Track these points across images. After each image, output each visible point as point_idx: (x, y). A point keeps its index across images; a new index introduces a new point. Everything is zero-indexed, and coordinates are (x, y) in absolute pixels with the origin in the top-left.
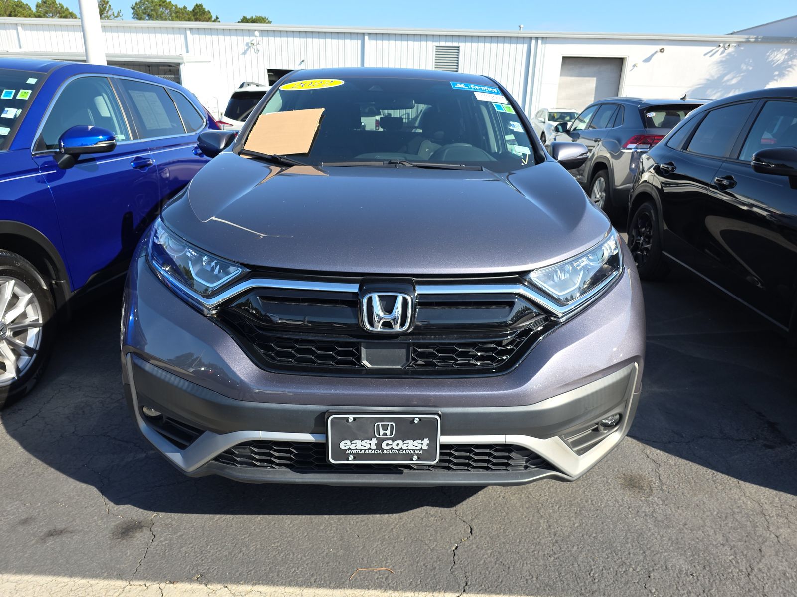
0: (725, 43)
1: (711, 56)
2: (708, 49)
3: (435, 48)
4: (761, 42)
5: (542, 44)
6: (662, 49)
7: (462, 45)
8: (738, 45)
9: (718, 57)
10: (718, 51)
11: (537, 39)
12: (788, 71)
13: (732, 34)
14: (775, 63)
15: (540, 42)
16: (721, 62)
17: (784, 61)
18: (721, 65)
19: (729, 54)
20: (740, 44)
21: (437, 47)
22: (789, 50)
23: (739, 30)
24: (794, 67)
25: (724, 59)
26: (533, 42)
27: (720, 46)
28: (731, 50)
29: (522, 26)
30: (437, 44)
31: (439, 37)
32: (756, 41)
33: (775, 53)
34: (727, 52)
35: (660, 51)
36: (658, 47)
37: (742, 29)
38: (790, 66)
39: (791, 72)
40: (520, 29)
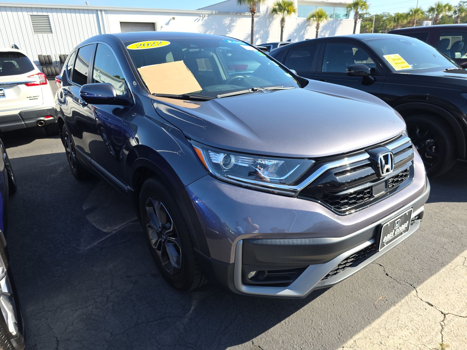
0: (202, 14)
1: (198, 22)
2: (196, 18)
3: (30, 16)
4: (218, 14)
5: (105, 14)
6: (173, 18)
7: (50, 14)
8: (209, 16)
9: (201, 22)
10: (200, 19)
11: (101, 11)
12: (232, 29)
13: (199, 9)
14: (226, 25)
15: (103, 13)
16: (203, 25)
17: (230, 24)
18: (203, 27)
19: (205, 20)
20: (209, 15)
21: (31, 15)
22: (230, 18)
23: (202, 8)
24: (234, 27)
25: (204, 23)
26: (99, 13)
27: (200, 16)
28: (206, 18)
29: (88, 2)
30: (31, 14)
31: (31, 9)
32: (216, 14)
33: (225, 19)
34: (204, 19)
35: (173, 19)
36: (172, 17)
37: (203, 7)
38: (232, 26)
39: (234, 29)
40: (87, 4)
